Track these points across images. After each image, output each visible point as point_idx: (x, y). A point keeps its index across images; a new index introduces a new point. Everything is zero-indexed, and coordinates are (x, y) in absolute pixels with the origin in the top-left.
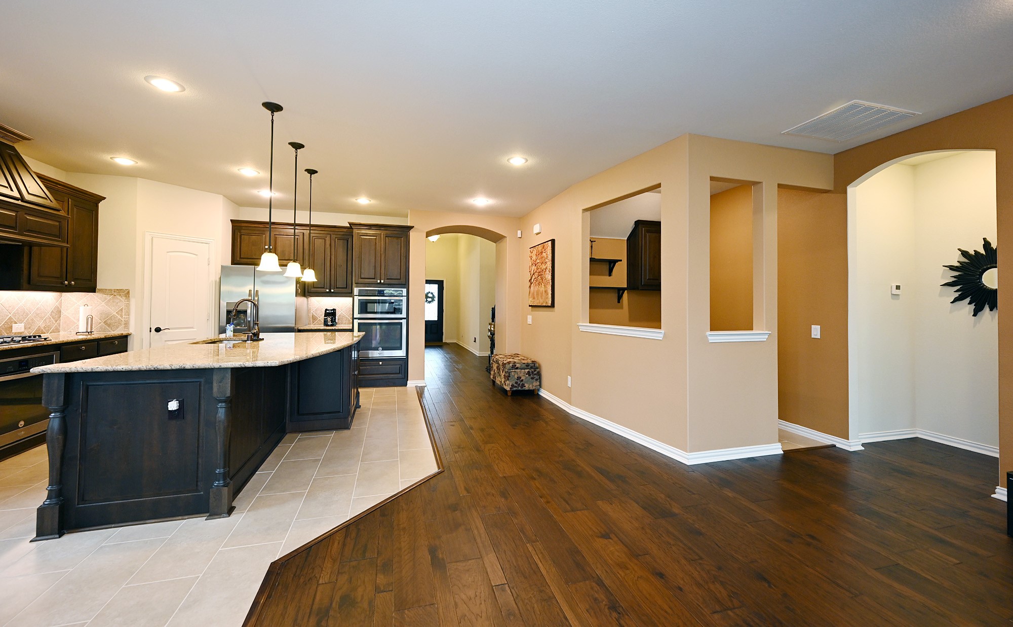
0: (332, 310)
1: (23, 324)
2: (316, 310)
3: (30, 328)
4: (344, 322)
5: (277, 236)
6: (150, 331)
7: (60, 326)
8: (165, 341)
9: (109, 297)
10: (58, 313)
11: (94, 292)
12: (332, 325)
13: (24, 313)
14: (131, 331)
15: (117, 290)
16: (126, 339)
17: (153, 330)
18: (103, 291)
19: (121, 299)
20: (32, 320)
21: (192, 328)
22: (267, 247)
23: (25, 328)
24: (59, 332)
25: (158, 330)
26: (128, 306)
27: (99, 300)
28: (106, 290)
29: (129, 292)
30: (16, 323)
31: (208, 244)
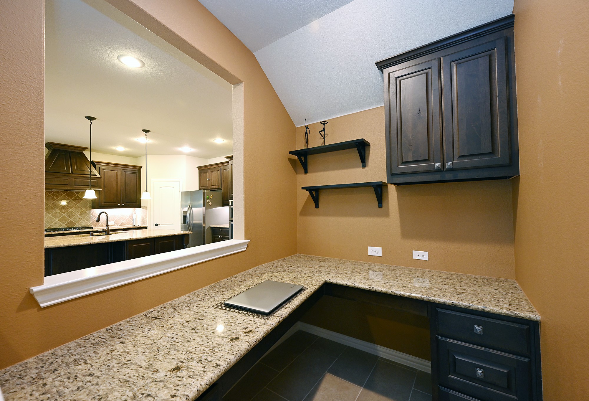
5: (211, 172)
9: (144, 210)
11: (140, 207)
13: (114, 217)
14: (147, 225)
17: (155, 225)
20: (119, 220)
21: (172, 224)
23: (115, 223)
25: (157, 225)
26: (147, 214)
28: (143, 207)
29: (147, 207)
31: (179, 181)
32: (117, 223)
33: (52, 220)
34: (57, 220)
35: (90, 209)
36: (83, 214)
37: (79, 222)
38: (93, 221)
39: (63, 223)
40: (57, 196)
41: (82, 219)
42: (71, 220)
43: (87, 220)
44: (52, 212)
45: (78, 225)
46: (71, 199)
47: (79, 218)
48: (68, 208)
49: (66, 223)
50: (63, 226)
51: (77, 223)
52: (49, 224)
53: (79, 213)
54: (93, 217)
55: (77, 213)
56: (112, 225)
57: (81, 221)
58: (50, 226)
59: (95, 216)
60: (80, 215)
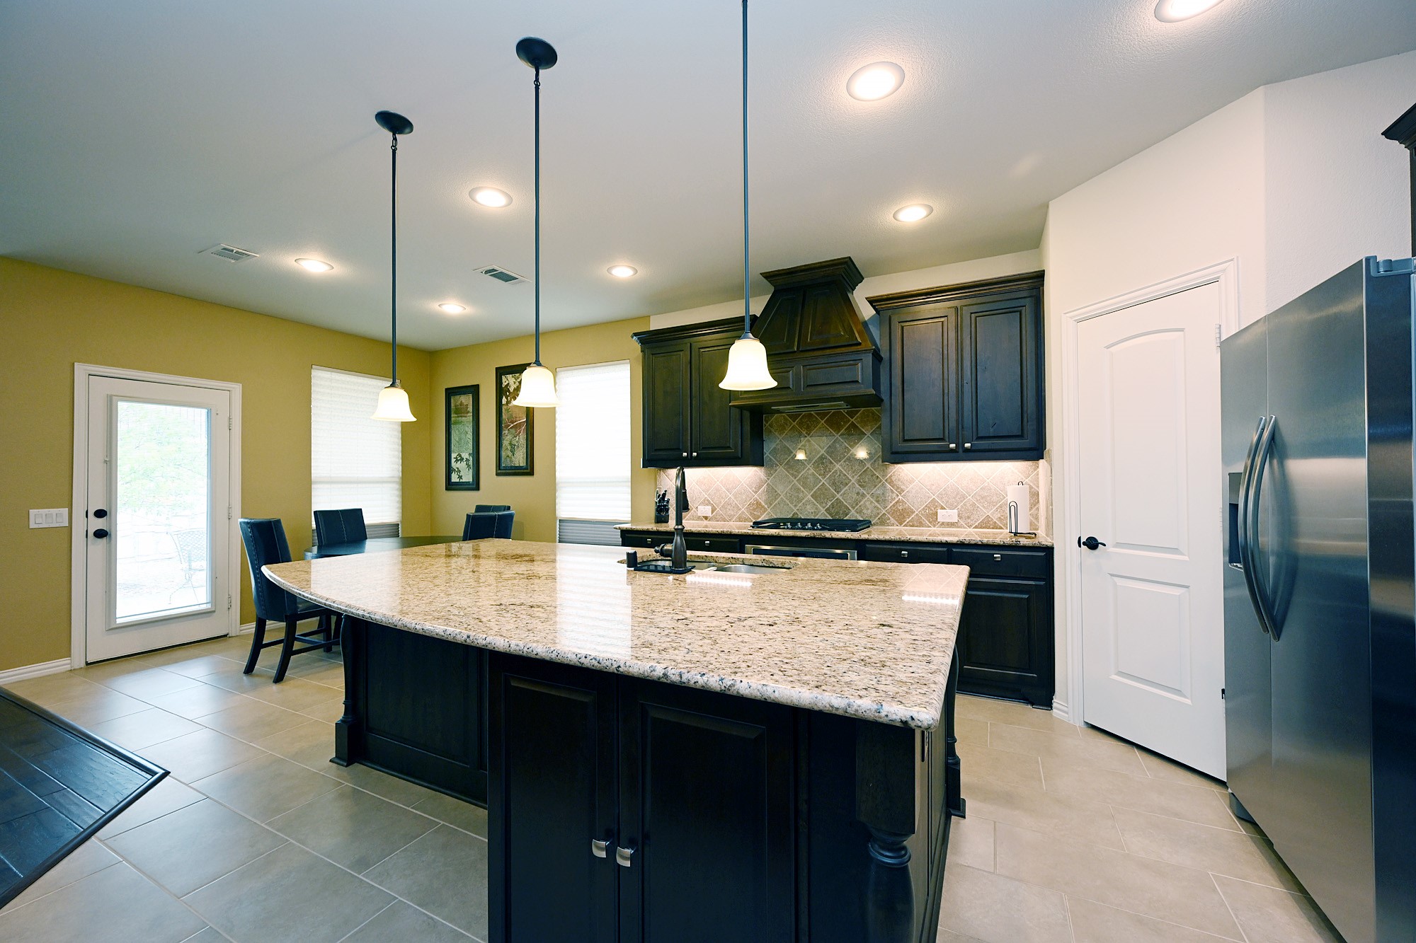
1: (955, 511)
6: (1080, 544)
8: (1110, 575)
11: (1042, 457)
13: (957, 494)
17: (1084, 542)
20: (973, 505)
21: (1175, 551)
25: (1092, 544)
26: (1051, 484)
29: (1051, 455)
30: (943, 508)
32: (969, 518)
33: (801, 495)
34: (809, 497)
36: (867, 480)
37: (857, 504)
38: (894, 505)
39: (821, 503)
41: (863, 495)
42: (838, 496)
43: (878, 501)
44: (800, 473)
45: (856, 514)
46: (837, 434)
47: (858, 494)
48: (831, 463)
49: (828, 506)
50: (822, 514)
51: (854, 508)
52: (795, 506)
53: (856, 477)
54: (892, 492)
55: (853, 477)
56: (952, 525)
57: (862, 503)
58: (795, 511)
59: (898, 488)
60: (859, 481)
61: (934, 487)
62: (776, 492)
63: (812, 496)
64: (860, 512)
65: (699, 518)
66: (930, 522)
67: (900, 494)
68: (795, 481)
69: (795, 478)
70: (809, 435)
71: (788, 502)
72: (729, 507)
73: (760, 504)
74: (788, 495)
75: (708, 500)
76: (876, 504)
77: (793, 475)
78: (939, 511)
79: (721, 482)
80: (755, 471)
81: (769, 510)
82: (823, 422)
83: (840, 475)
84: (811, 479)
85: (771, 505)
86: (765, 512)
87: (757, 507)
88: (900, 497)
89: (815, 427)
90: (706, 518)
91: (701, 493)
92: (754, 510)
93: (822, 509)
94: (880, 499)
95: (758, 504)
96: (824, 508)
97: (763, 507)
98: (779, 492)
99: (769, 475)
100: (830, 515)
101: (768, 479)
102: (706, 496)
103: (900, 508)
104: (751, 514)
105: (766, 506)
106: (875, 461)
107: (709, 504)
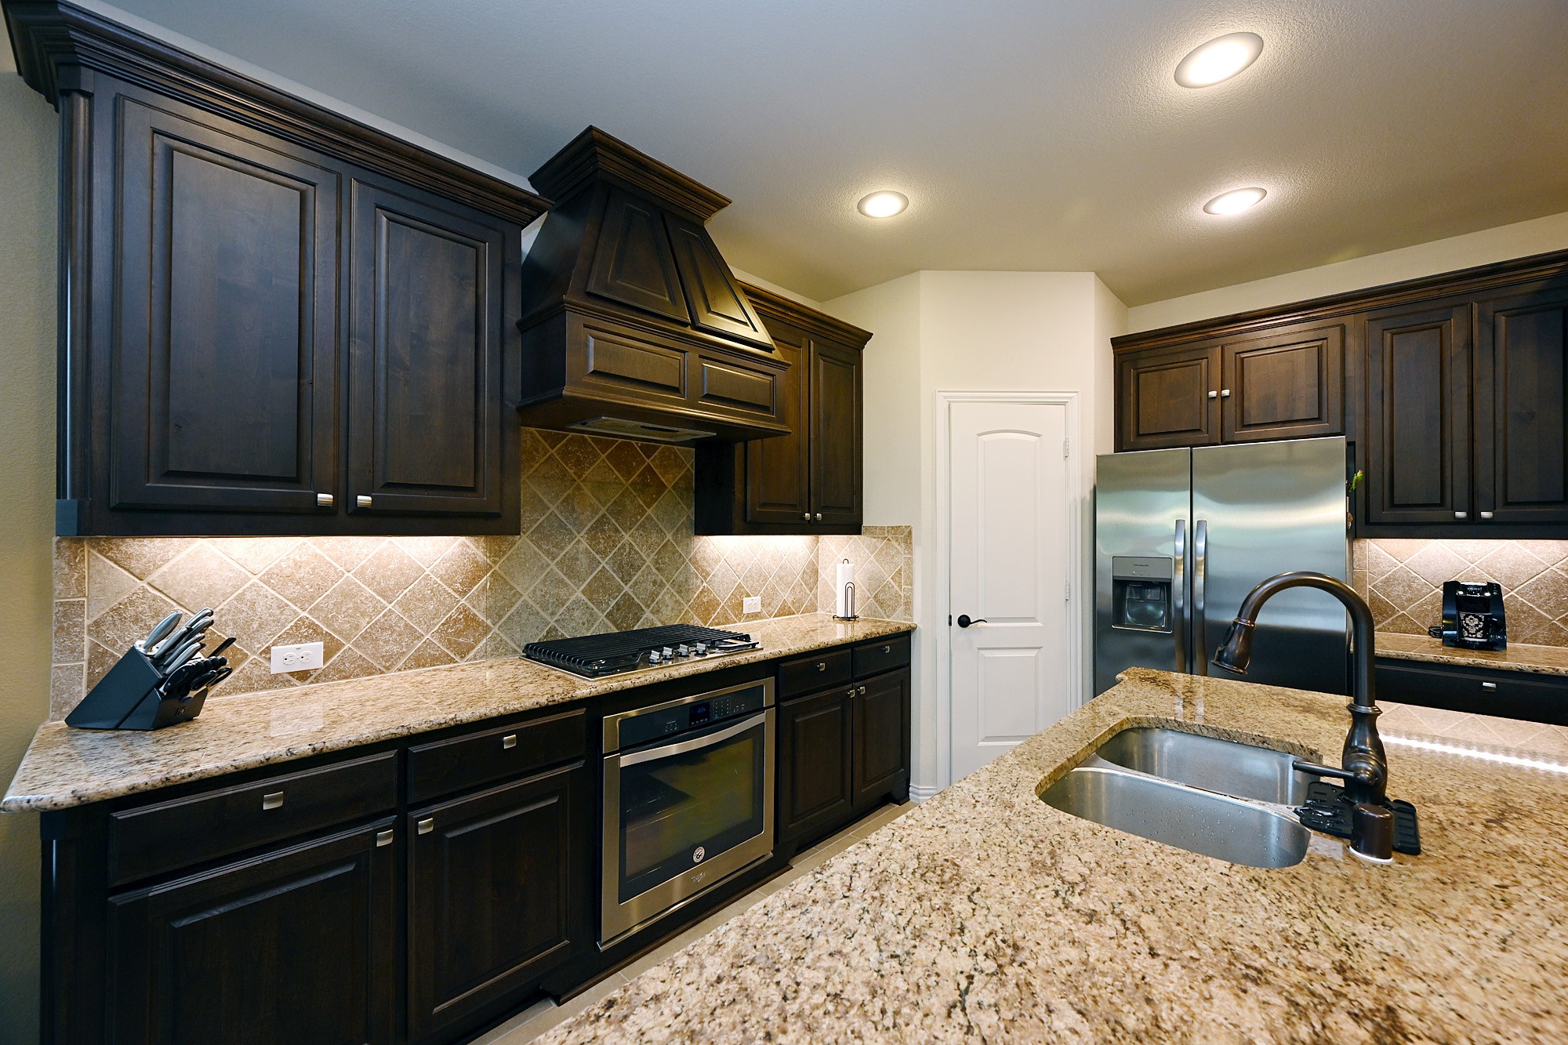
0: (1484, 589)
1: (759, 598)
2: (1386, 582)
3: (770, 604)
4: (1528, 633)
5: (1243, 355)
6: (950, 624)
7: (816, 598)
8: (979, 649)
9: (880, 544)
10: (812, 573)
11: (859, 532)
12: (1480, 647)
13: (761, 575)
14: (917, 619)
15: (893, 528)
16: (907, 638)
17: (955, 621)
18: (872, 531)
19: (898, 547)
20: (774, 588)
21: (1032, 619)
22: (1213, 394)
23: (763, 605)
24: (816, 610)
25: (964, 622)
26: (909, 563)
27: (867, 551)
28: (876, 528)
29: (910, 533)
30: (748, 596)
31: (1064, 404)
33: (563, 592)
34: (579, 594)
35: (688, 536)
36: (667, 560)
37: (653, 601)
38: (698, 597)
39: (599, 604)
40: (578, 463)
41: (662, 585)
42: (626, 588)
43: (679, 592)
44: (562, 549)
45: (651, 616)
46: (627, 481)
47: (655, 582)
48: (617, 531)
49: (610, 608)
51: (648, 606)
52: (553, 614)
53: (652, 555)
54: (697, 577)
55: (648, 556)
56: (755, 616)
57: (660, 597)
58: (552, 623)
59: (703, 571)
60: (657, 562)
61: (739, 568)
62: (512, 588)
63: (583, 592)
64: (656, 612)
65: (275, 681)
66: (736, 616)
67: (706, 579)
68: (553, 565)
69: (553, 560)
70: (579, 477)
71: (537, 607)
72: (386, 635)
73: (474, 618)
74: (538, 593)
75: (312, 625)
76: (678, 597)
77: (548, 553)
78: (745, 599)
79: (361, 574)
80: (463, 545)
81: (495, 629)
82: (604, 456)
83: (629, 553)
84: (583, 560)
85: (501, 617)
86: (486, 634)
87: (467, 627)
88: (705, 584)
89: (591, 465)
90: (303, 676)
91: (282, 607)
92: (458, 633)
93: (600, 614)
94: (682, 588)
95: (469, 619)
96: (603, 612)
97: (480, 623)
98: (519, 589)
99: (495, 554)
100: (614, 623)
101: (495, 562)
102: (305, 614)
103: (705, 600)
104: (450, 644)
105: (489, 622)
106: (677, 530)
107: (315, 633)
